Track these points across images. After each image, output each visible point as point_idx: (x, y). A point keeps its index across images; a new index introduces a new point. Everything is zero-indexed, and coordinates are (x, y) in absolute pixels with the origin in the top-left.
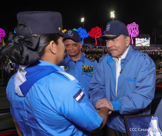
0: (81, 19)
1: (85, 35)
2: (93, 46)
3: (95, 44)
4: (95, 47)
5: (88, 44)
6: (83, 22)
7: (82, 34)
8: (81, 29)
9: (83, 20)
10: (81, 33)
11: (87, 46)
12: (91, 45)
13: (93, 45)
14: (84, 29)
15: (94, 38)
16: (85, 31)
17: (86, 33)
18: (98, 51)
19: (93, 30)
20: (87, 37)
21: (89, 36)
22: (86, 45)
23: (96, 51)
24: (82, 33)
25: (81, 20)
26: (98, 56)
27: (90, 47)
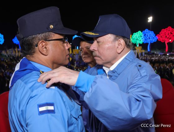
0: (149, 18)
1: (151, 39)
2: (163, 54)
3: (165, 50)
4: (165, 55)
5: (155, 50)
6: (150, 22)
7: (148, 38)
8: (148, 31)
9: (150, 19)
10: (146, 36)
11: (153, 54)
12: (160, 51)
13: (162, 52)
14: (151, 31)
15: (165, 42)
16: (153, 34)
17: (154, 36)
18: (169, 60)
19: (163, 32)
20: (154, 42)
21: (157, 40)
22: (152, 52)
23: (166, 59)
24: (149, 36)
25: (148, 20)
26: (167, 67)
27: (158, 55)
